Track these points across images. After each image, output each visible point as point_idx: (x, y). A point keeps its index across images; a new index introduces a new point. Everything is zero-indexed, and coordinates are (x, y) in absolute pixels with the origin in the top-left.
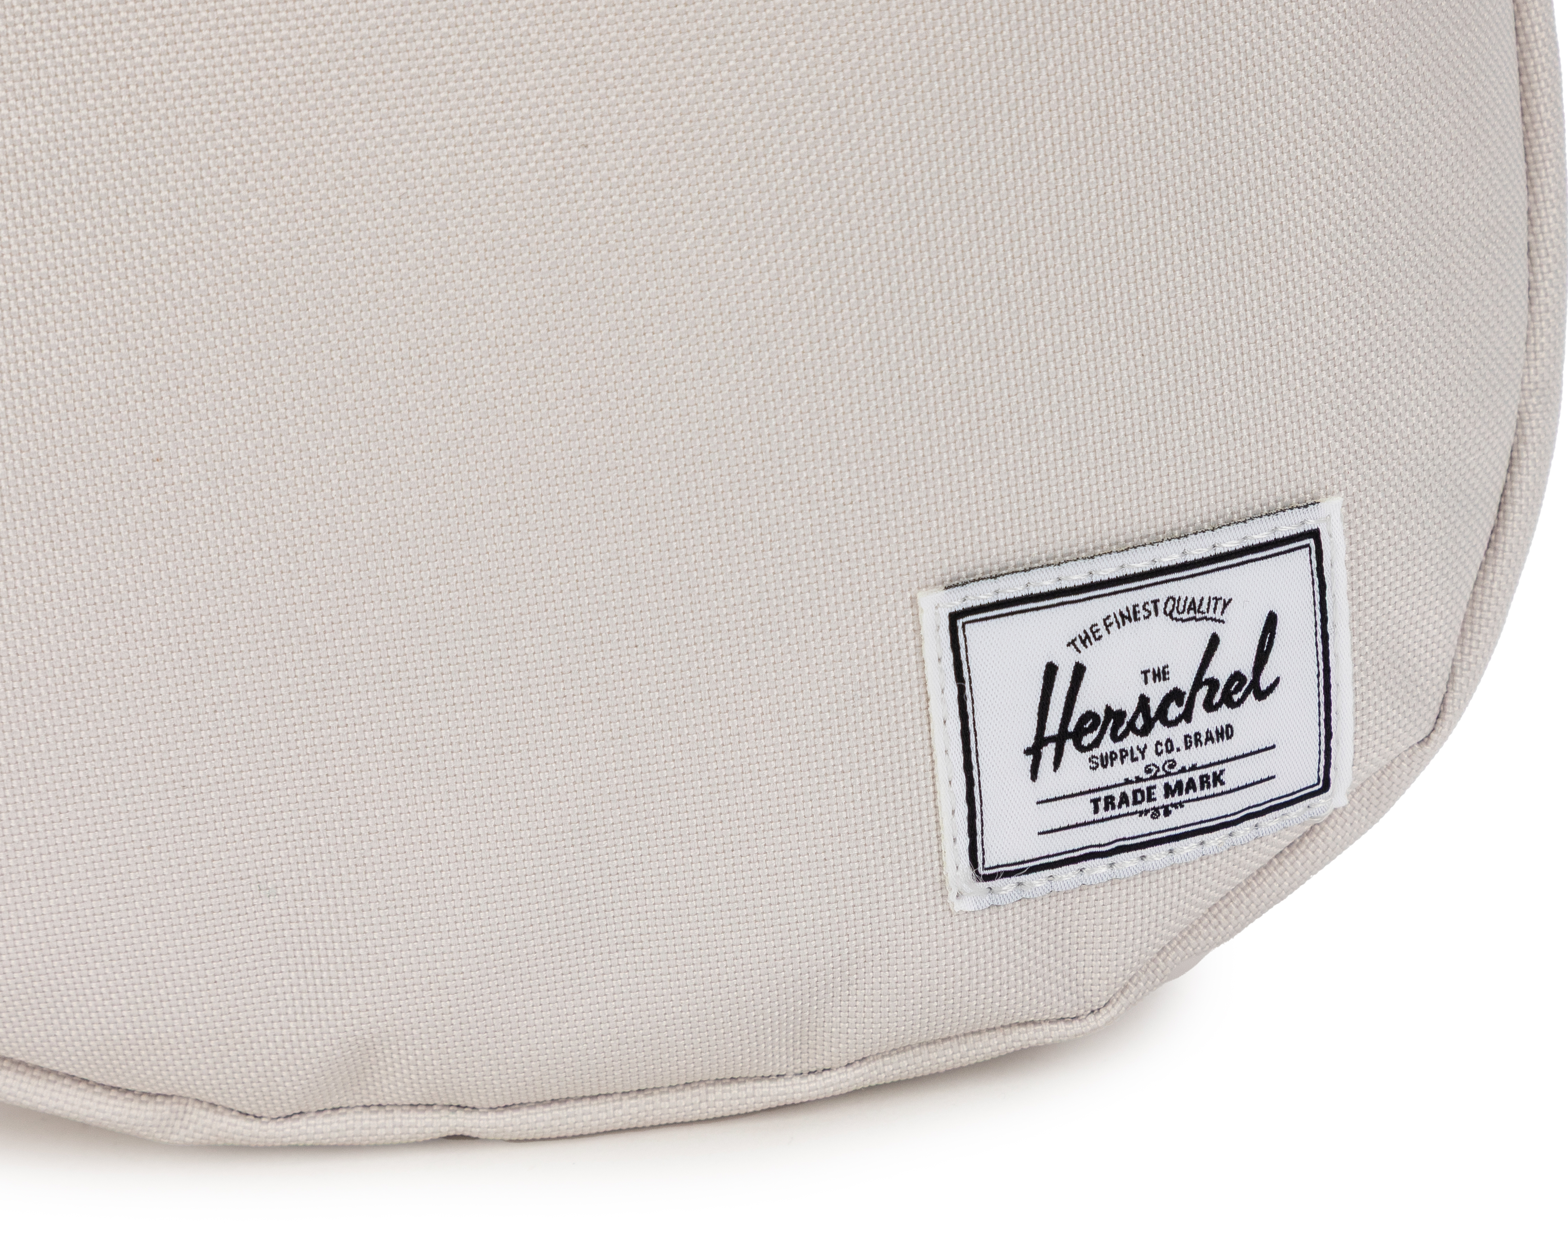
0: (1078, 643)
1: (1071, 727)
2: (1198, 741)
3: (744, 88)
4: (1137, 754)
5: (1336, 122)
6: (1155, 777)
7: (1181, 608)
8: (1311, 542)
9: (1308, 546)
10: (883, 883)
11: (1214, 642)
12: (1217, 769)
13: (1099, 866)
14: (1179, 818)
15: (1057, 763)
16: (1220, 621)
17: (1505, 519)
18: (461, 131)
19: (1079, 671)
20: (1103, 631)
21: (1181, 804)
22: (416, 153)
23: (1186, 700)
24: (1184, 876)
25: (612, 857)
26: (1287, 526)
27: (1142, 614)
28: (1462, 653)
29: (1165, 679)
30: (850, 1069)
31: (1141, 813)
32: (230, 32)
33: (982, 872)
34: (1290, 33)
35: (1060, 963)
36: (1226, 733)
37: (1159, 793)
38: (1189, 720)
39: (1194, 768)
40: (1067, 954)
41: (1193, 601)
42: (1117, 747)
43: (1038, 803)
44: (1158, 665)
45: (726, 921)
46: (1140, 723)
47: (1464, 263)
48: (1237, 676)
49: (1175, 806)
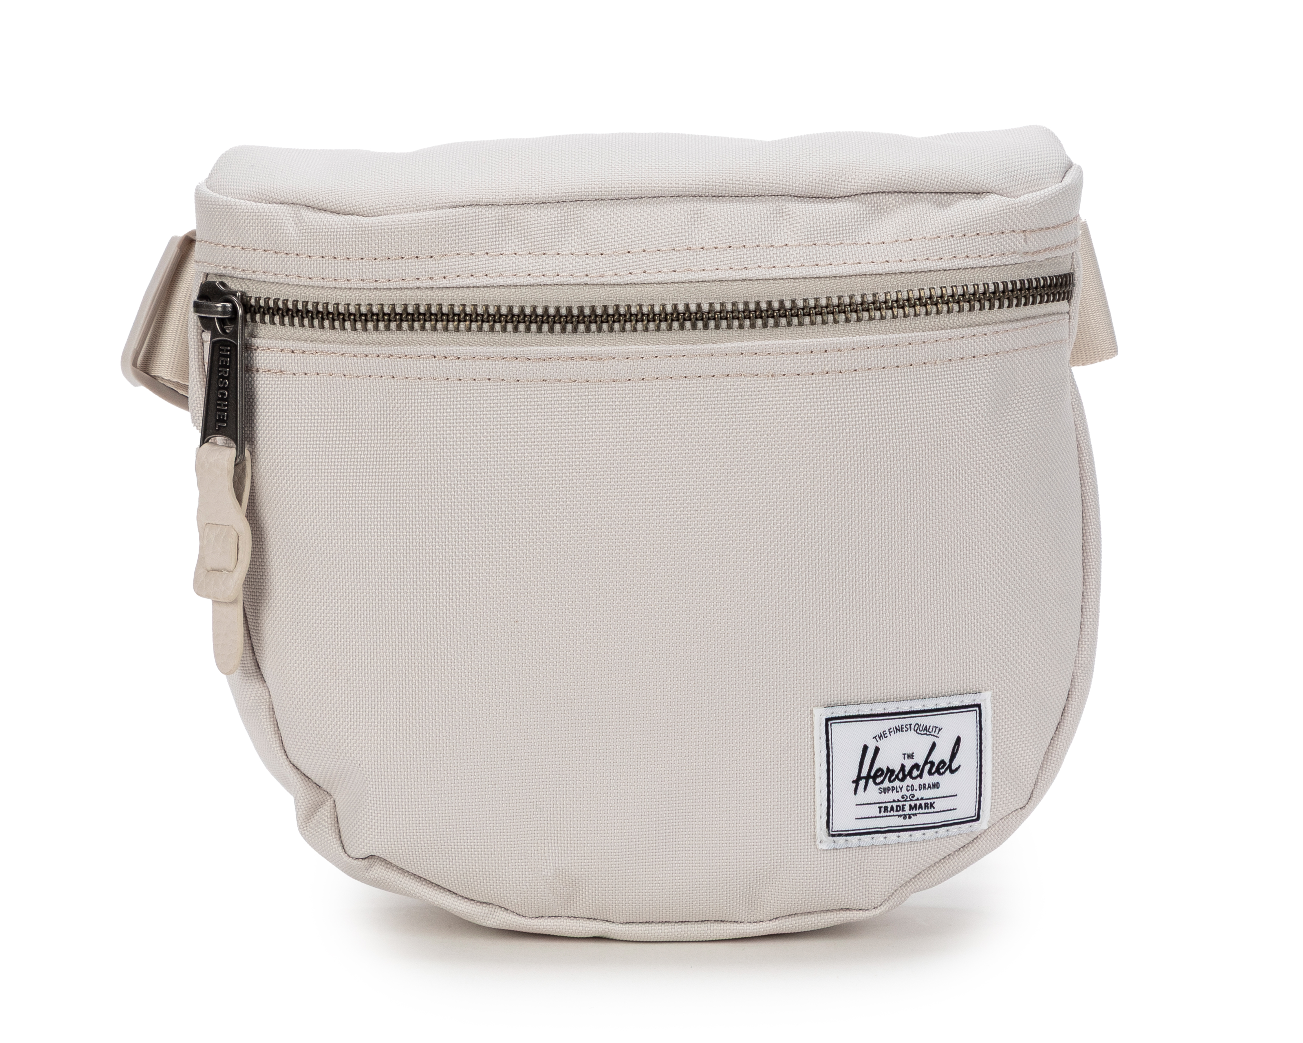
0: (877, 738)
1: (872, 774)
2: (924, 787)
3: (761, 494)
4: (899, 789)
5: (999, 537)
6: (905, 801)
7: (921, 729)
8: (977, 709)
9: (976, 710)
10: (790, 832)
11: (934, 745)
12: (932, 801)
13: (880, 838)
14: (915, 821)
15: (865, 788)
16: (937, 737)
17: (1064, 719)
18: (648, 500)
19: (877, 750)
20: (888, 734)
21: (915, 815)
22: (630, 507)
23: (920, 769)
24: (916, 848)
25: (680, 808)
26: (968, 700)
27: (905, 729)
28: (1042, 773)
29: (912, 758)
30: (771, 922)
31: (899, 816)
32: (563, 454)
33: (831, 833)
34: (982, 497)
35: (861, 882)
36: (936, 786)
37: (907, 808)
38: (921, 778)
39: (922, 799)
40: (865, 878)
41: (926, 727)
42: (891, 785)
43: (856, 805)
44: (909, 752)
45: (724, 842)
46: (901, 776)
47: (1051, 605)
48: (942, 762)
49: (913, 815)
